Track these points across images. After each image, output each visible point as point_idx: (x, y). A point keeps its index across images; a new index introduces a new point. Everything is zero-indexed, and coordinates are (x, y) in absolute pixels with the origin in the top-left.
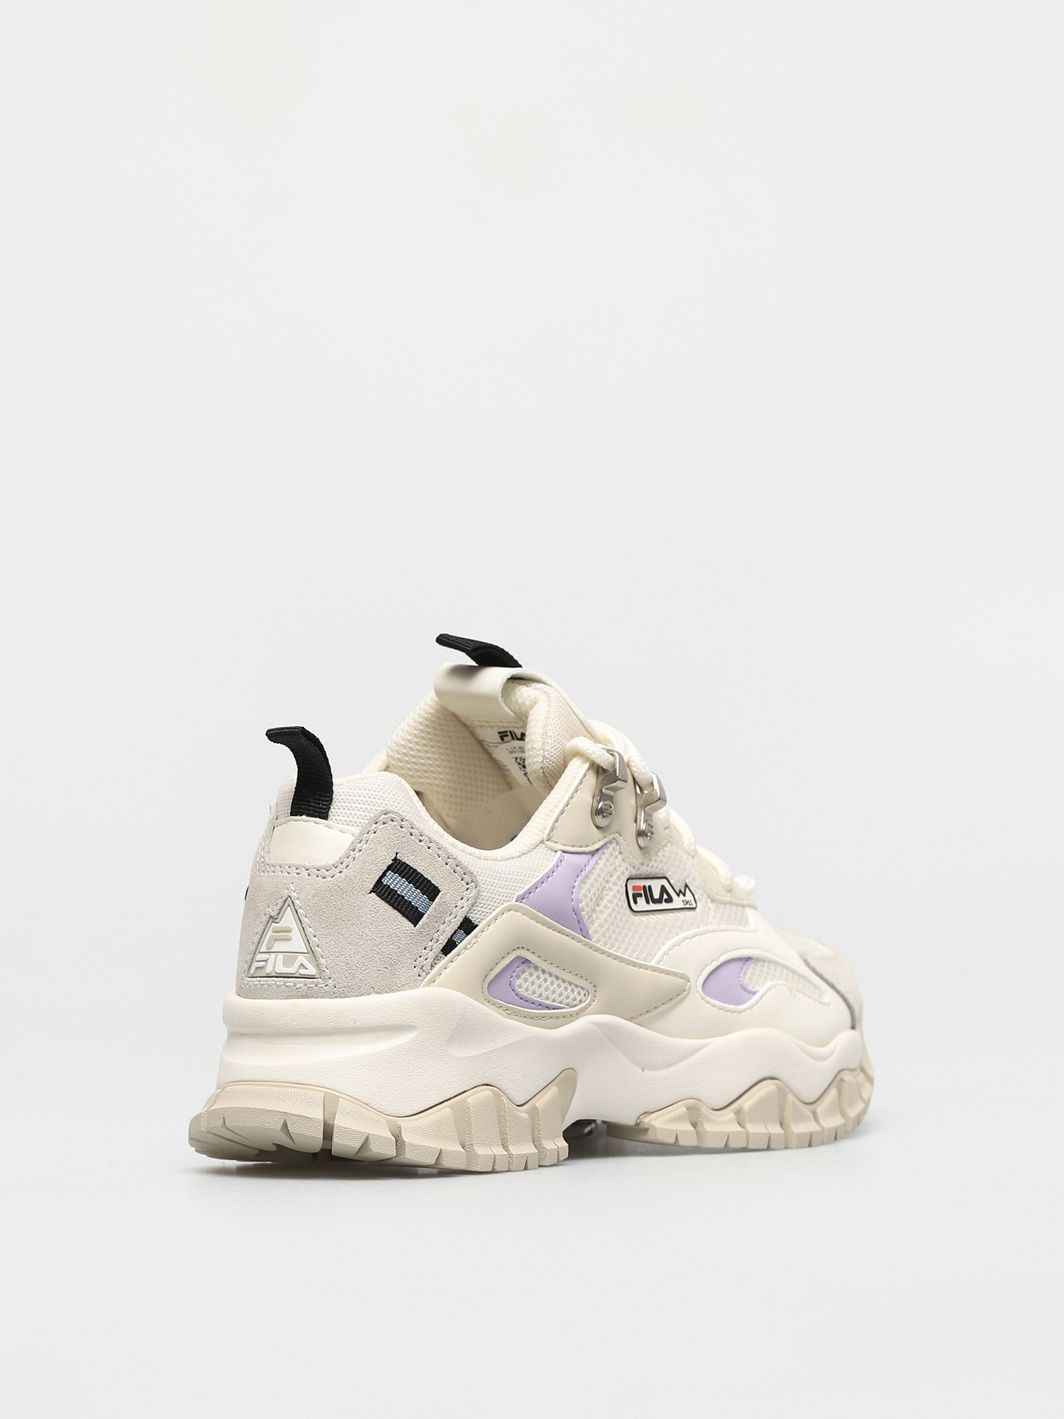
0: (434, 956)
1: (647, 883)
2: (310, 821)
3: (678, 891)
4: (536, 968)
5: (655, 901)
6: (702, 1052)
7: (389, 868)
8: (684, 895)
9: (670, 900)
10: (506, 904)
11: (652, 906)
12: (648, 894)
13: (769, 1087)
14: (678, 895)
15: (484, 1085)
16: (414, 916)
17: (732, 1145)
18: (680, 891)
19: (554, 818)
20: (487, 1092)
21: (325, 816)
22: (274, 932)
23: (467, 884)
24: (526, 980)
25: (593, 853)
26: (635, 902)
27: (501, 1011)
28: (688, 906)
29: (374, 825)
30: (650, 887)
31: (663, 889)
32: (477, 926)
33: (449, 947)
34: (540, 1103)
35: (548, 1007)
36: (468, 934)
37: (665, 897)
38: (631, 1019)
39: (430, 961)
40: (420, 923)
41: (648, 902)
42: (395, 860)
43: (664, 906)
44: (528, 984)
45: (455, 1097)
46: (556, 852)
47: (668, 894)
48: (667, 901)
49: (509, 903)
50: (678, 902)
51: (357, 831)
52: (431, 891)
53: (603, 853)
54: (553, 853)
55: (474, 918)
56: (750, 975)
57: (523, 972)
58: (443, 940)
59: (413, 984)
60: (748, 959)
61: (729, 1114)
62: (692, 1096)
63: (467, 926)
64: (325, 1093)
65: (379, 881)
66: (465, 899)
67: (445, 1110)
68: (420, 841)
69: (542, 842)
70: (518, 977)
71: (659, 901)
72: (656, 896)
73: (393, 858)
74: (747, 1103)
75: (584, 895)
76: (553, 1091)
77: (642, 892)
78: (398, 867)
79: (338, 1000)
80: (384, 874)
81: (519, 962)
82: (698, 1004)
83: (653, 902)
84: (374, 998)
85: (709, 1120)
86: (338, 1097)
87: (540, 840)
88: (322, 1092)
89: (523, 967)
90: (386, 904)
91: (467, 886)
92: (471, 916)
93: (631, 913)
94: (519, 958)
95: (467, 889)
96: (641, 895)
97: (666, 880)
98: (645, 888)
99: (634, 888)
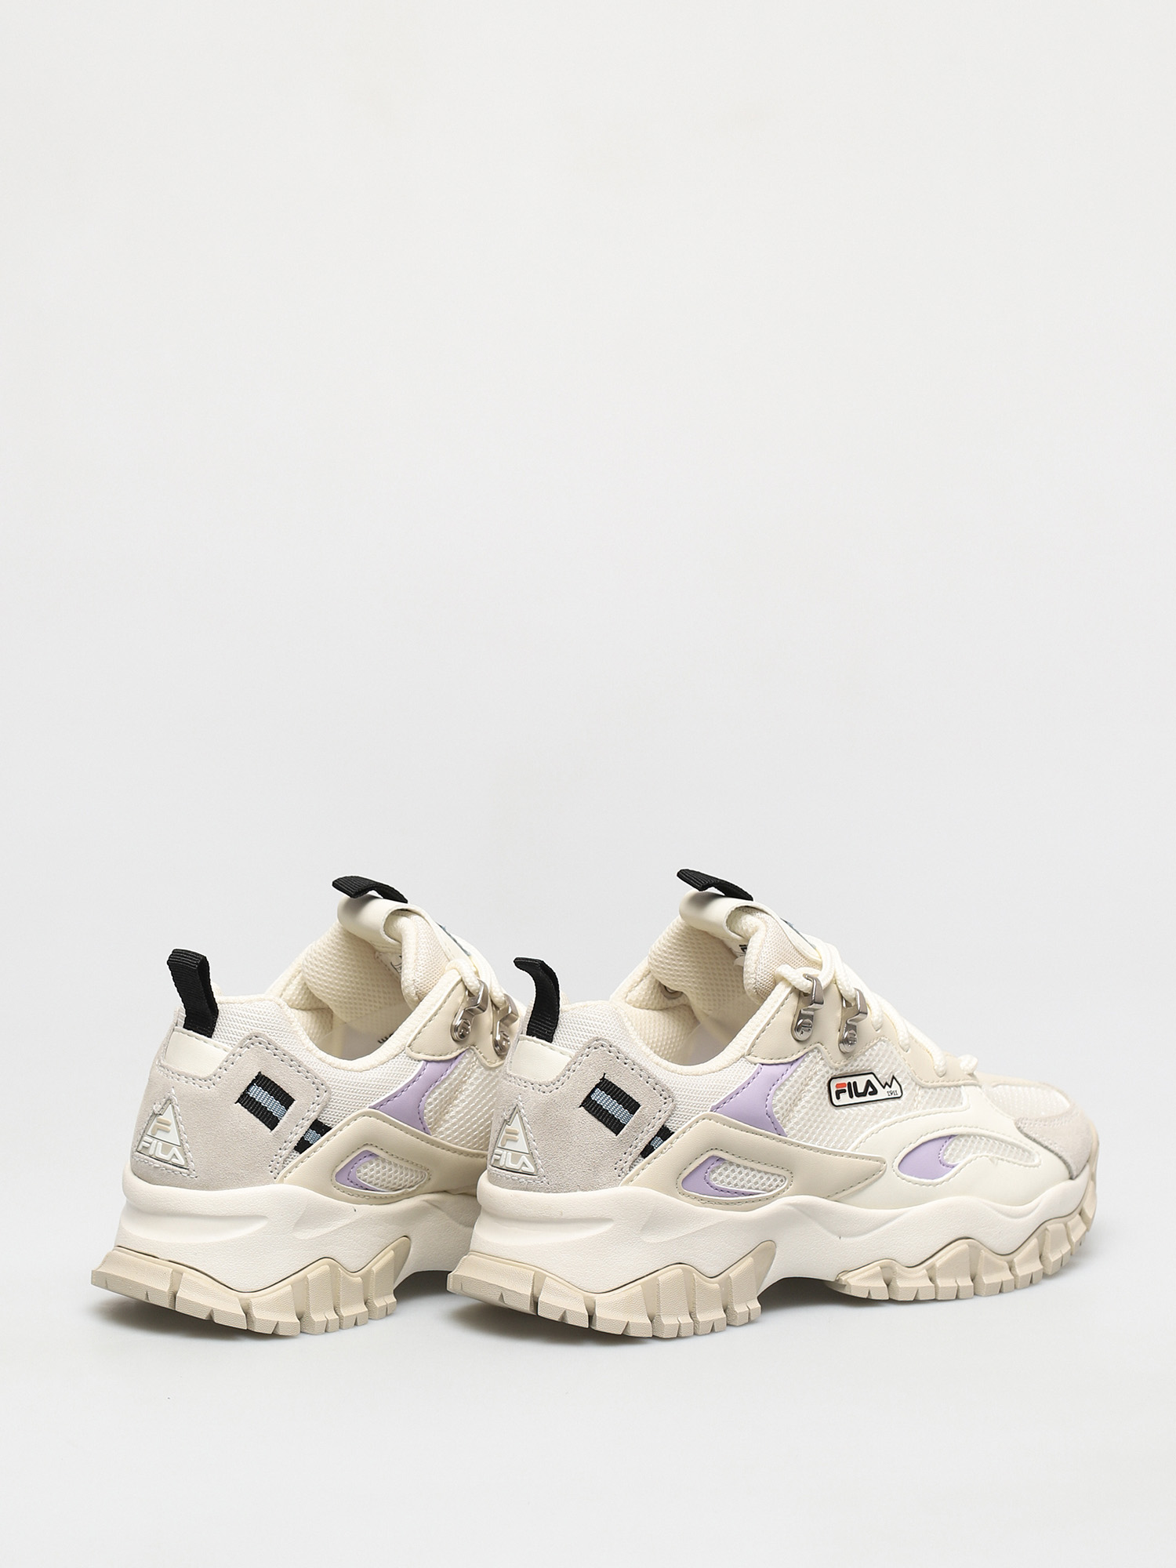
0: (633, 1159)
1: (851, 1080)
2: (538, 1043)
3: (883, 1084)
4: (731, 1163)
5: (859, 1095)
6: (896, 1221)
7: (597, 1086)
8: (890, 1087)
9: (875, 1092)
10: (701, 1114)
11: (856, 1099)
12: (853, 1090)
13: (962, 1246)
14: (884, 1087)
15: (677, 1264)
16: (616, 1126)
17: (921, 1298)
18: (886, 1084)
19: (755, 1036)
20: (677, 1270)
21: (550, 1039)
22: (507, 1133)
23: (665, 1099)
24: (720, 1174)
25: (791, 1063)
26: (838, 1098)
27: (695, 1201)
28: (893, 1096)
29: (587, 1050)
30: (855, 1083)
31: (869, 1083)
32: (673, 1133)
33: (647, 1151)
34: (733, 1273)
35: (744, 1194)
36: (664, 1140)
37: (870, 1090)
38: (828, 1197)
39: (629, 1164)
40: (621, 1133)
41: (851, 1097)
42: (603, 1079)
43: (868, 1098)
44: (721, 1177)
45: (647, 1275)
46: (755, 1064)
47: (873, 1087)
48: (871, 1094)
49: (705, 1112)
50: (882, 1093)
51: (573, 1053)
52: (632, 1106)
53: (804, 1061)
54: (753, 1065)
55: (669, 1125)
56: (950, 1152)
57: (718, 1167)
58: (641, 1146)
59: (613, 1183)
60: (951, 1137)
61: (922, 1271)
62: (887, 1257)
63: (664, 1133)
64: (536, 1272)
65: (589, 1096)
66: (662, 1112)
67: (636, 1288)
68: (625, 1064)
69: (743, 1056)
70: (713, 1172)
71: (864, 1094)
72: (861, 1090)
73: (601, 1078)
74: (939, 1261)
75: (778, 1102)
76: (749, 1260)
77: (846, 1088)
78: (605, 1085)
79: (550, 1194)
80: (593, 1091)
81: (714, 1160)
82: (894, 1180)
83: (857, 1096)
84: (579, 1194)
85: (902, 1277)
86: (546, 1276)
87: (740, 1055)
88: (532, 1269)
89: (717, 1164)
90: (593, 1117)
91: (665, 1101)
92: (668, 1125)
93: (832, 1108)
94: (713, 1157)
95: (665, 1103)
96: (844, 1091)
97: (872, 1075)
98: (849, 1083)
99: (837, 1086)
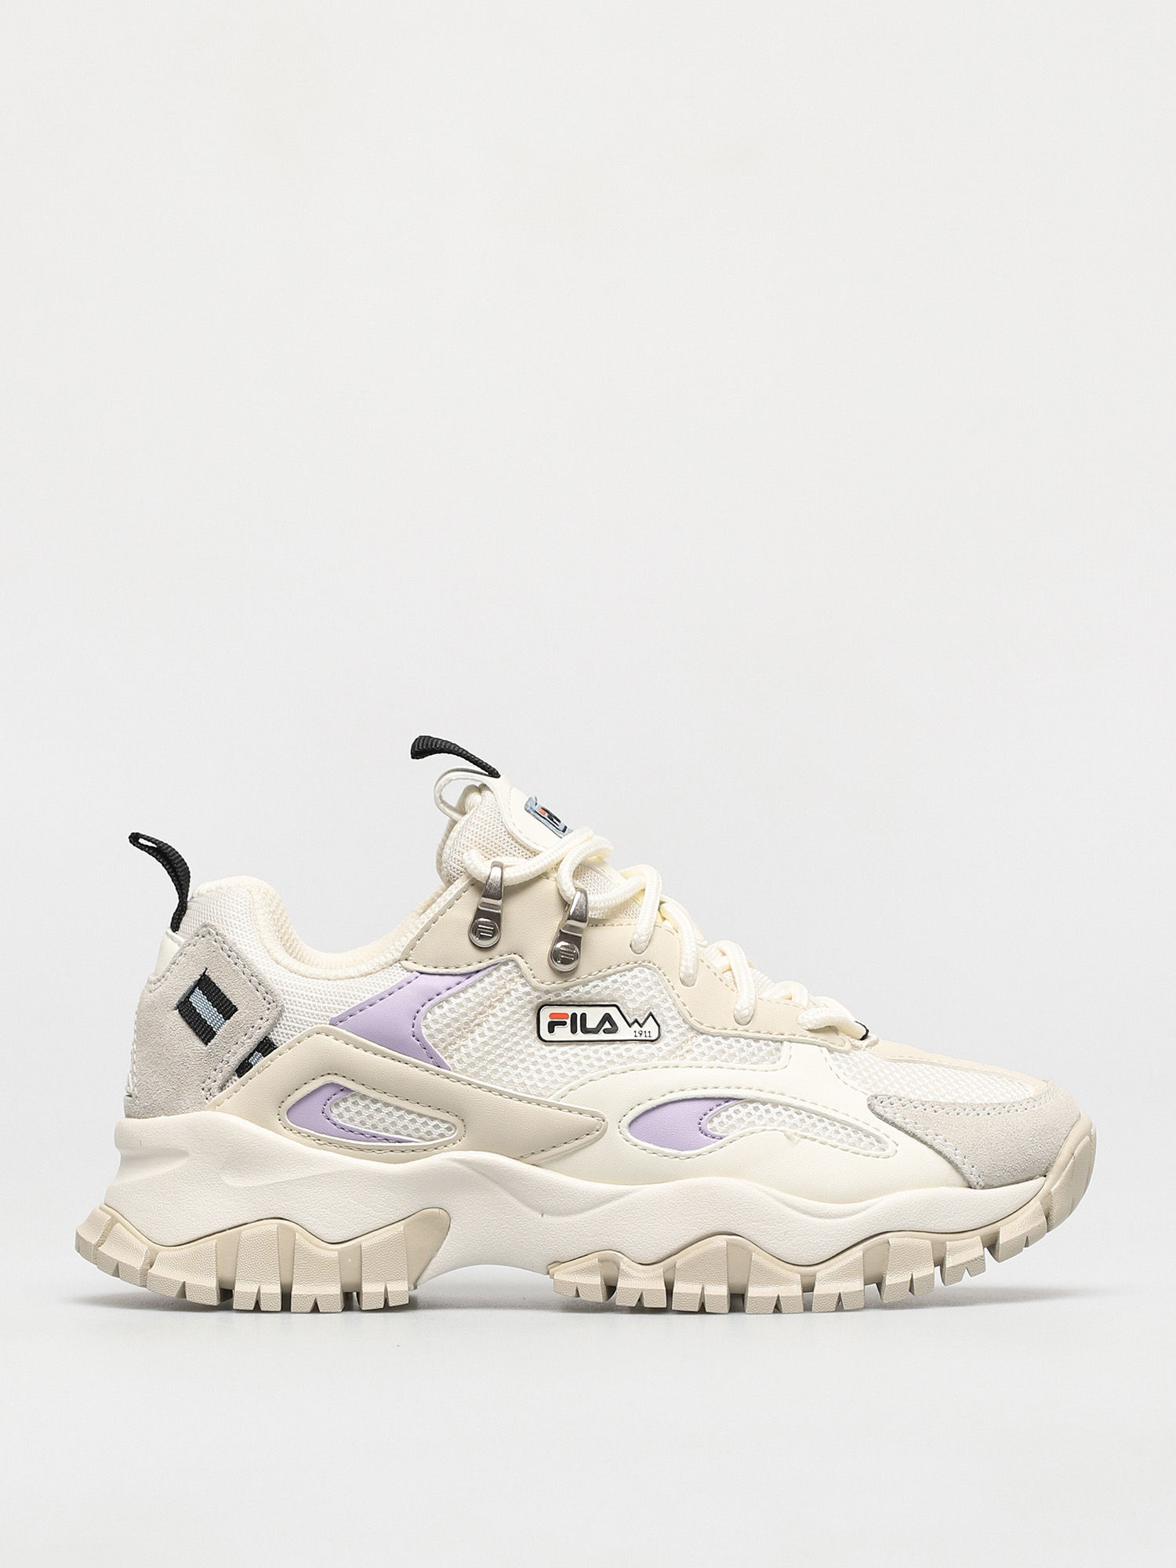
0: (224, 1078)
1: (579, 1011)
3: (630, 1021)
4: (364, 1097)
5: (586, 1031)
6: (624, 1200)
7: (196, 984)
8: (641, 1026)
9: (614, 1028)
10: (315, 1026)
11: (580, 1036)
12: (578, 1023)
13: (721, 1241)
14: (630, 1026)
15: (274, 1218)
16: (206, 1033)
17: (646, 1305)
18: (636, 1021)
19: (415, 935)
20: (275, 1227)
21: (174, 926)
23: (270, 1004)
24: (347, 1109)
25: (468, 975)
26: (551, 1030)
27: (307, 1140)
28: (643, 1038)
29: (196, 937)
30: (583, 1016)
31: (607, 1018)
32: (278, 1047)
33: (243, 1068)
34: (366, 1242)
35: (386, 1140)
36: (266, 1055)
37: (607, 1026)
38: (520, 1158)
39: (219, 1083)
40: (211, 1043)
41: (574, 1031)
42: (204, 975)
43: (601, 1036)
44: (346, 1113)
45: (229, 1229)
46: (412, 972)
47: (612, 1023)
48: (606, 1031)
49: (320, 1025)
50: (624, 1032)
52: (227, 1009)
53: (489, 975)
54: (404, 973)
55: (274, 1038)
56: (724, 1120)
57: (342, 1100)
58: (235, 1061)
59: (200, 1105)
60: (727, 1100)
61: (659, 1269)
62: (611, 1248)
63: (265, 1046)
65: (186, 997)
66: (265, 1020)
67: (212, 1243)
68: (229, 956)
69: (398, 961)
70: (336, 1105)
71: (595, 1031)
72: (591, 1024)
73: (202, 973)
74: (680, 1260)
75: (434, 1024)
76: (400, 1226)
77: (568, 1021)
78: (205, 984)
79: (142, 1120)
80: (192, 992)
81: (332, 1089)
82: (618, 1144)
83: (583, 1032)
84: (162, 1119)
85: (628, 1276)
87: (393, 958)
88: (110, 1214)
89: (341, 1095)
90: (185, 1023)
91: (269, 1006)
92: (272, 1037)
93: (539, 1044)
94: (332, 1084)
95: (269, 1009)
96: (564, 1024)
97: (615, 1008)
98: (574, 1016)
99: (552, 1015)
